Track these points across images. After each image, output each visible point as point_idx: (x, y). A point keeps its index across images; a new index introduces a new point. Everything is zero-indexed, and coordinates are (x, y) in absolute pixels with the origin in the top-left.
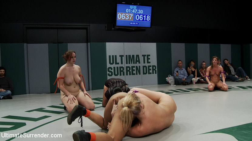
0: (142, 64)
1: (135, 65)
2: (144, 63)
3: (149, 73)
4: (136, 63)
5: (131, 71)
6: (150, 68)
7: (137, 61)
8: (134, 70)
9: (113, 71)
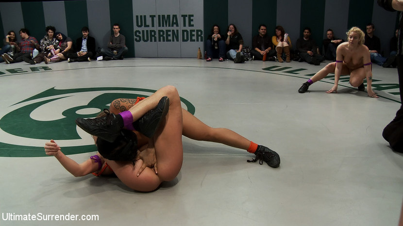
0: (181, 28)
1: (171, 28)
2: (185, 25)
3: (192, 40)
4: (173, 26)
5: (165, 36)
6: (193, 33)
7: (173, 23)
8: (170, 35)
9: (141, 35)
